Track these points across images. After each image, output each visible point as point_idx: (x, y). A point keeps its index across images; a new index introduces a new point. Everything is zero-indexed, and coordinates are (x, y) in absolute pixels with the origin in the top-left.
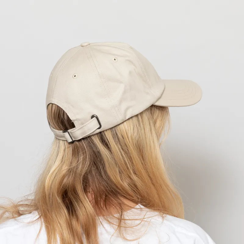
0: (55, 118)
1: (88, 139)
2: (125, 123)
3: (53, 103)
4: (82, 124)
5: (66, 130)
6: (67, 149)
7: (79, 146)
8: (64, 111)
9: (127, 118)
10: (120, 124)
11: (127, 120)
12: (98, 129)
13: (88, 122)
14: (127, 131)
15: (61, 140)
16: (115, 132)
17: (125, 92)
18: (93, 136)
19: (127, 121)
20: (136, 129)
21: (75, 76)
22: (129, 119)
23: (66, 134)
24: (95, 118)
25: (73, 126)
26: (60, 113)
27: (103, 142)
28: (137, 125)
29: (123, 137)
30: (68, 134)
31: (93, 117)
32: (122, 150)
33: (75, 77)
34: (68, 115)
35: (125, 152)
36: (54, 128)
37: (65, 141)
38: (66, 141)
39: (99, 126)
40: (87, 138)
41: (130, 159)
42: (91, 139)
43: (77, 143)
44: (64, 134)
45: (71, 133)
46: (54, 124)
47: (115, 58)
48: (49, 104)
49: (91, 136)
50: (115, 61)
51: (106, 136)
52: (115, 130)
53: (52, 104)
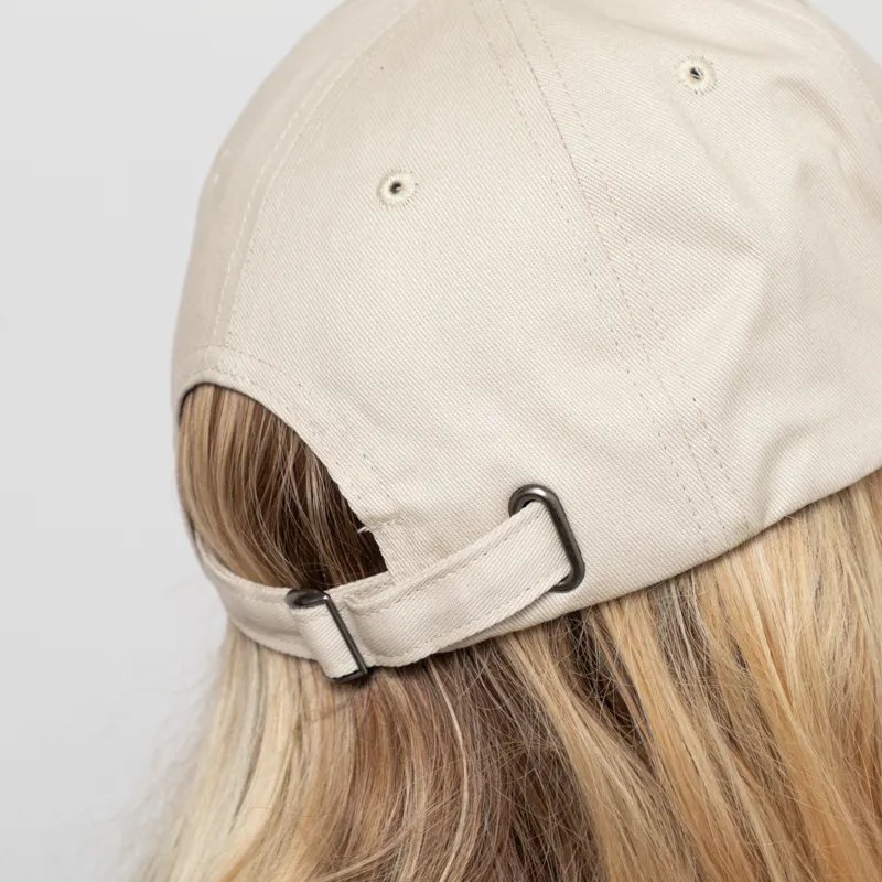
0: (233, 496)
1: (477, 656)
2: (758, 550)
3: (222, 380)
4: (441, 549)
5: (313, 586)
6: (316, 726)
7: (404, 710)
8: (302, 445)
9: (777, 511)
10: (719, 559)
11: (774, 527)
12: (556, 589)
13: (489, 538)
14: (772, 611)
15: (270, 650)
16: (679, 613)
17: (763, 322)
18: (514, 643)
19: (773, 535)
20: (834, 596)
21: (395, 187)
22: (786, 521)
23: (317, 619)
24: (535, 507)
25: (366, 559)
26: (277, 459)
27: (586, 684)
28: (847, 567)
29: (737, 652)
30: (329, 618)
31: (520, 499)
32: (724, 751)
33: (397, 198)
34: (336, 477)
35: (754, 768)
36: (221, 561)
37: (306, 668)
38: (312, 662)
39: (564, 569)
40: (468, 650)
41: (790, 817)
42: (504, 659)
43: (395, 686)
44: (298, 619)
45: (353, 612)
46: (223, 533)
47: (698, 66)
48: (193, 390)
49: (505, 637)
50: (696, 86)
51: (611, 646)
52: (682, 599)
53: (219, 389)
